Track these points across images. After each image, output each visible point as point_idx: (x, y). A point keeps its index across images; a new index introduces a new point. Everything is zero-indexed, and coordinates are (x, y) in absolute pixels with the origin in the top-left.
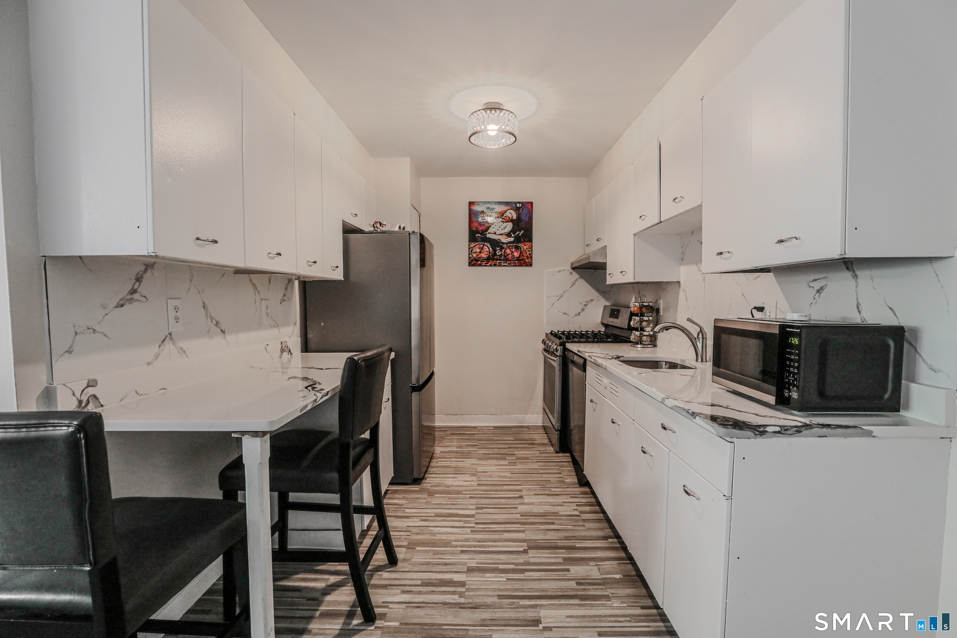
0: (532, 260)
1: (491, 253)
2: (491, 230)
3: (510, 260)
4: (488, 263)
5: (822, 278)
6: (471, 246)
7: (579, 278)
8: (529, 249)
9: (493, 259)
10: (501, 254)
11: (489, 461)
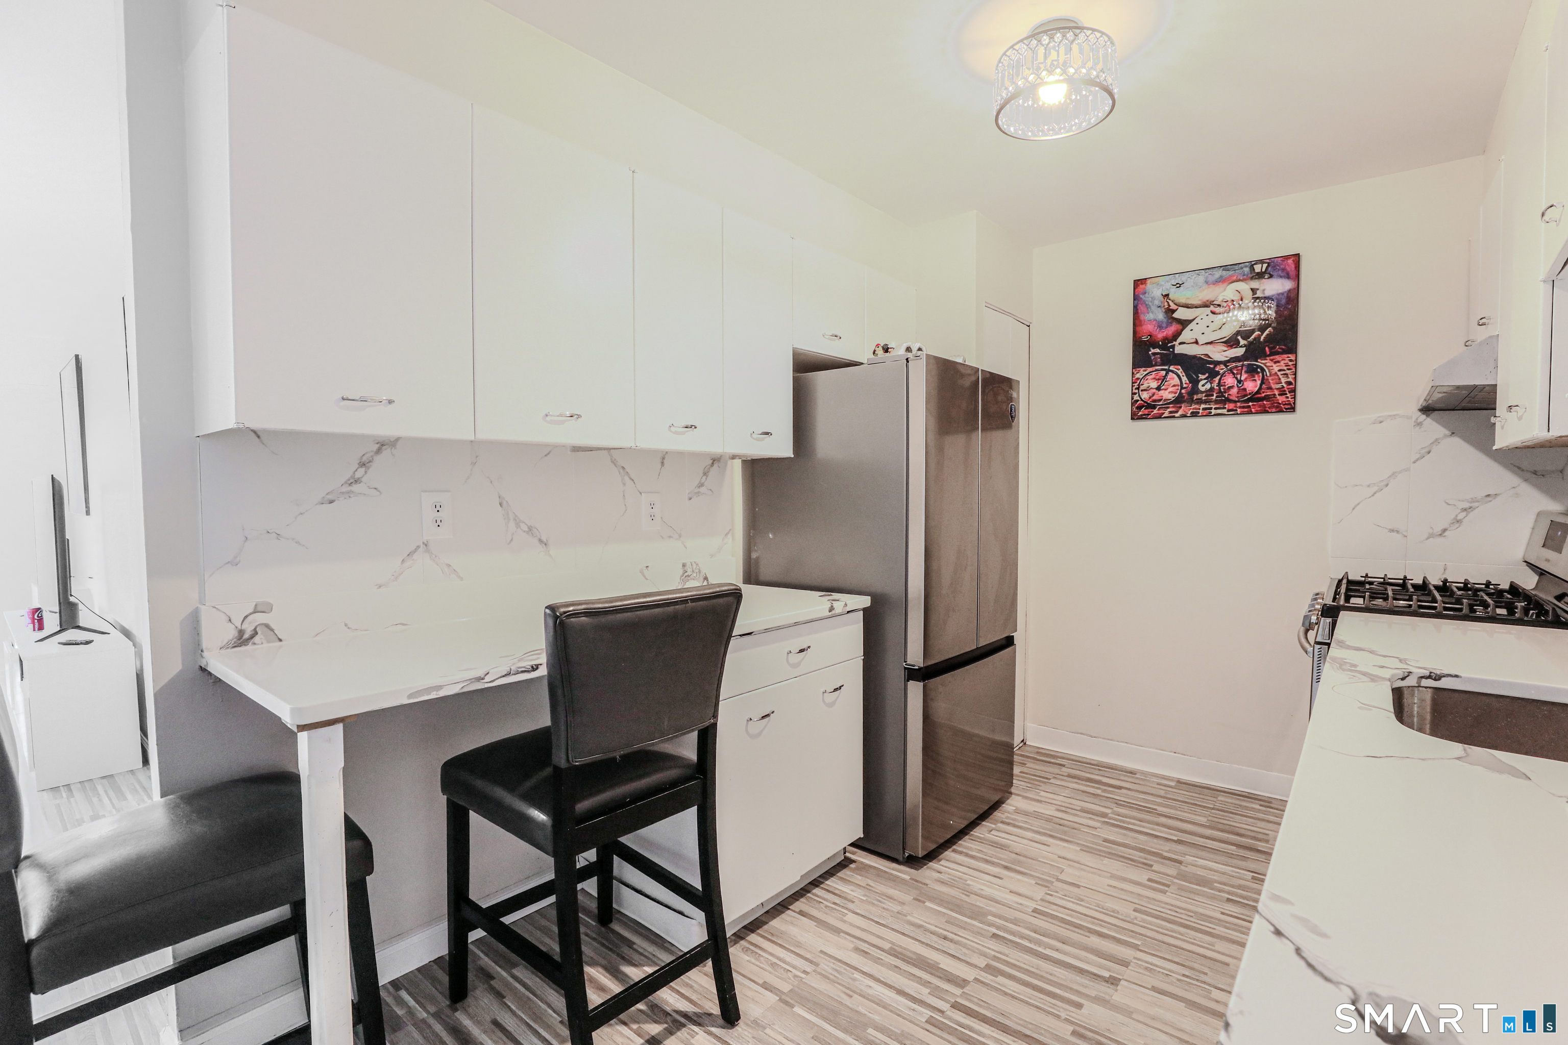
0: (1294, 398)
1: (1185, 388)
2: (1186, 335)
3: (1235, 402)
4: (1177, 412)
6: (1138, 376)
7: (1446, 436)
8: (1288, 372)
9: (1191, 401)
10: (1212, 389)
11: (1106, 861)
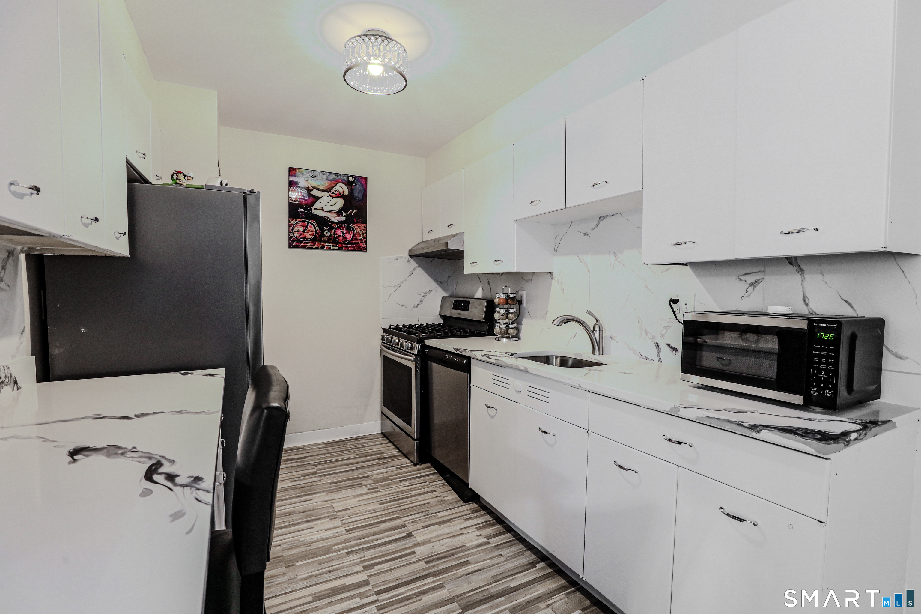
0: (366, 245)
1: (317, 233)
2: (317, 205)
3: (341, 244)
4: (314, 246)
5: (757, 272)
6: (292, 222)
7: (417, 267)
8: (364, 232)
9: (320, 241)
10: (331, 235)
